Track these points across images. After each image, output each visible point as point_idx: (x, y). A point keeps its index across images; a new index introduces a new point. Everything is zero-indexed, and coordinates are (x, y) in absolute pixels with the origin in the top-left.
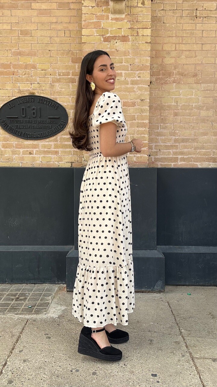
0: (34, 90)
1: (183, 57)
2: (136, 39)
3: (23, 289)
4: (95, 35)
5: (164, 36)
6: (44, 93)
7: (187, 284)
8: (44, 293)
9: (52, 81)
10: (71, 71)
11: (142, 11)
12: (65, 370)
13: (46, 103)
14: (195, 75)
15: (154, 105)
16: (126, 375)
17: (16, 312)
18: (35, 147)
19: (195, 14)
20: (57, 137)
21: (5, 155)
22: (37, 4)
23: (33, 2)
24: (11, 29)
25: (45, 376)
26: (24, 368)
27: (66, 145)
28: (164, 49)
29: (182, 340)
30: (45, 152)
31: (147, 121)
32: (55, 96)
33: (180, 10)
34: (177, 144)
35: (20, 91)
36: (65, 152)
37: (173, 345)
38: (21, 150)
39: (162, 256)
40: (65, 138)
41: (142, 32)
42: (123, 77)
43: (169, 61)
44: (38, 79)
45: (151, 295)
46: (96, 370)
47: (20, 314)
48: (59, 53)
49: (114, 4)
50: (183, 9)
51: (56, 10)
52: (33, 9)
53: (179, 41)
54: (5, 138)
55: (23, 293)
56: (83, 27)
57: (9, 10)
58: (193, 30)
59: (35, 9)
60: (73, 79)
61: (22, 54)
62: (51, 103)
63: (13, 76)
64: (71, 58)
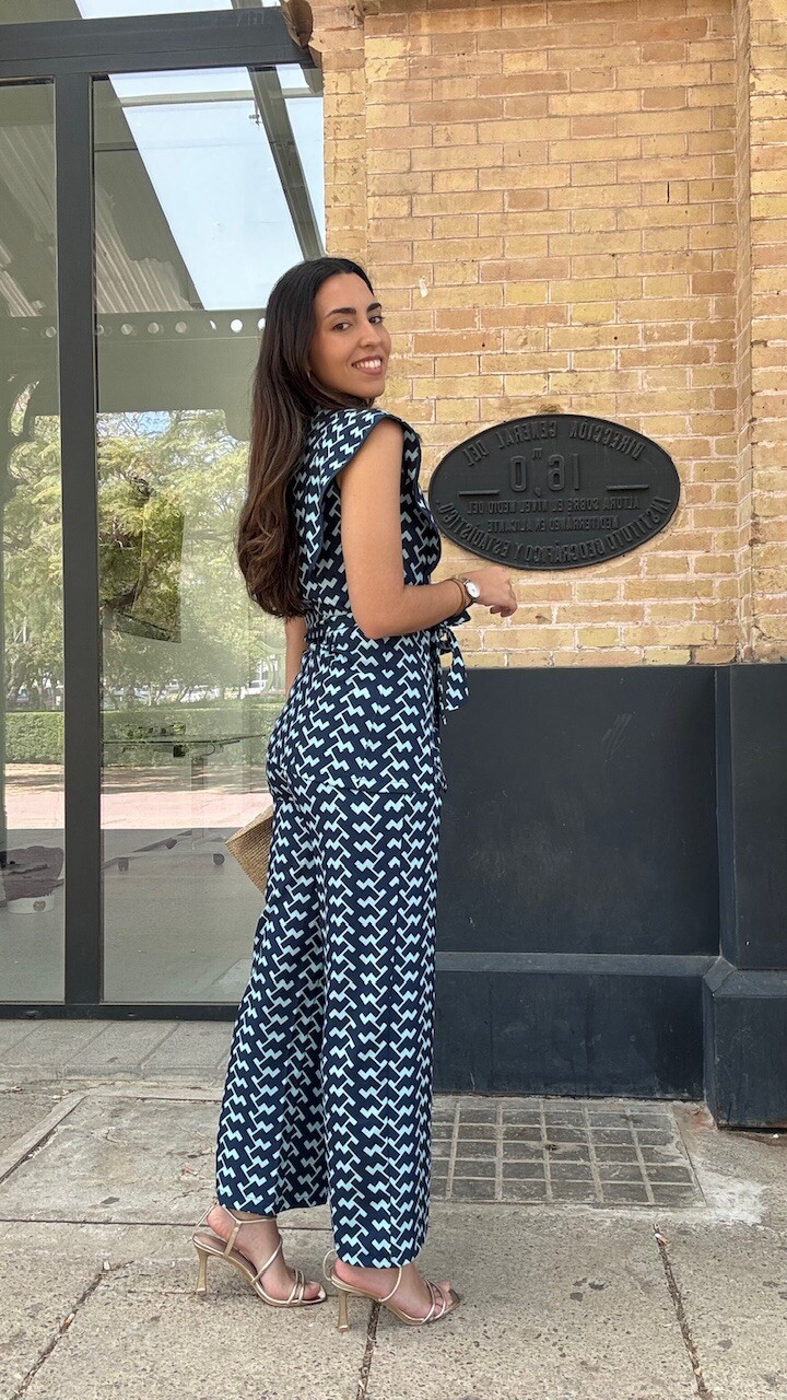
0: (556, 394)
3: (548, 1115)
6: (592, 406)
8: (634, 1130)
9: (622, 364)
10: (692, 323)
13: (600, 439)
18: (557, 594)
20: (637, 558)
22: (570, 99)
23: (555, 91)
24: (478, 191)
27: (670, 585)
30: (593, 613)
32: (631, 413)
35: (506, 403)
36: (667, 610)
40: (667, 558)
44: (571, 358)
47: (610, 1206)
48: (649, 264)
51: (637, 115)
52: (555, 117)
54: (451, 567)
56: (755, 167)
57: (471, 125)
59: (562, 117)
60: (698, 350)
61: (517, 275)
62: (617, 439)
63: (482, 352)
64: (690, 277)
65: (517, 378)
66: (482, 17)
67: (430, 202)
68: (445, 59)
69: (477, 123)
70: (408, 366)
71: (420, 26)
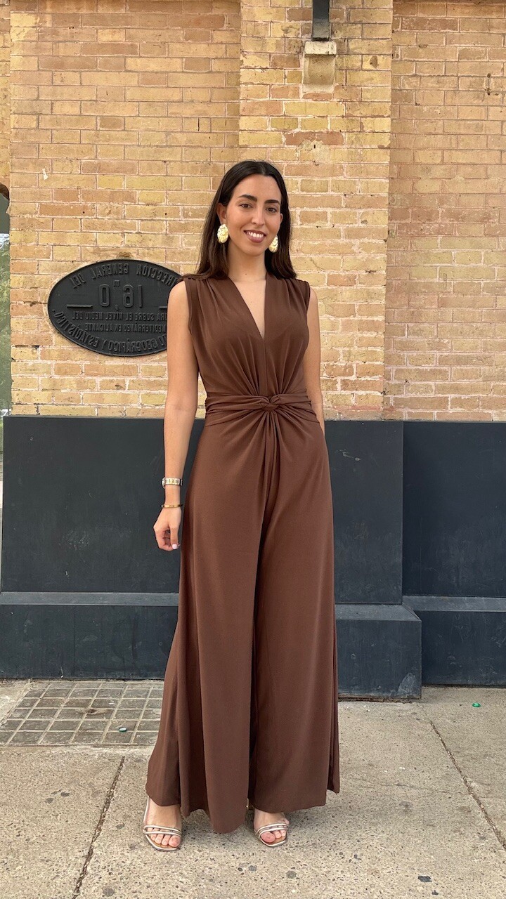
0: (129, 247)
1: (459, 178)
2: (357, 139)
3: (101, 691)
4: (269, 129)
5: (418, 132)
6: (150, 255)
7: (470, 682)
8: (148, 699)
9: (170, 230)
11: (372, 79)
12: (226, 868)
13: (156, 277)
14: (485, 218)
15: (394, 283)
16: (362, 878)
17: (94, 740)
18: (128, 372)
19: (485, 87)
21: (63, 391)
22: (139, 61)
23: (130, 55)
24: (80, 115)
25: (183, 880)
26: (134, 863)
28: (418, 161)
29: (476, 804)
30: (151, 385)
31: (381, 318)
32: (175, 261)
33: (452, 76)
34: (445, 368)
35: (98, 251)
37: (457, 814)
38: (98, 380)
39: (414, 618)
41: (370, 125)
42: (329, 222)
43: (427, 186)
44: (138, 224)
45: (390, 708)
46: (294, 868)
47: (104, 746)
48: (186, 169)
49: (312, 64)
50: (459, 75)
51: (180, 74)
52: (130, 71)
53: (451, 143)
54: (62, 352)
55: (101, 701)
56: (241, 113)
57: (77, 74)
58: (482, 120)
59: (134, 72)
61: (105, 170)
62: (165, 277)
63: (82, 217)
64: (211, 178)
65: (105, 235)
66: (85, 4)
67: (51, 120)
68: (61, 30)
69: (81, 72)
70: (35, 223)
71: (46, 8)
